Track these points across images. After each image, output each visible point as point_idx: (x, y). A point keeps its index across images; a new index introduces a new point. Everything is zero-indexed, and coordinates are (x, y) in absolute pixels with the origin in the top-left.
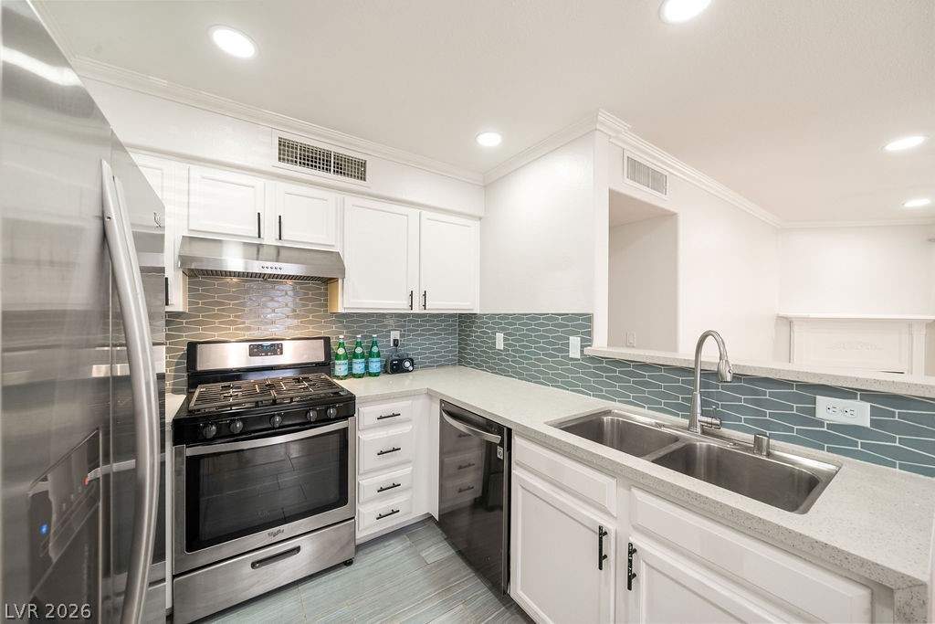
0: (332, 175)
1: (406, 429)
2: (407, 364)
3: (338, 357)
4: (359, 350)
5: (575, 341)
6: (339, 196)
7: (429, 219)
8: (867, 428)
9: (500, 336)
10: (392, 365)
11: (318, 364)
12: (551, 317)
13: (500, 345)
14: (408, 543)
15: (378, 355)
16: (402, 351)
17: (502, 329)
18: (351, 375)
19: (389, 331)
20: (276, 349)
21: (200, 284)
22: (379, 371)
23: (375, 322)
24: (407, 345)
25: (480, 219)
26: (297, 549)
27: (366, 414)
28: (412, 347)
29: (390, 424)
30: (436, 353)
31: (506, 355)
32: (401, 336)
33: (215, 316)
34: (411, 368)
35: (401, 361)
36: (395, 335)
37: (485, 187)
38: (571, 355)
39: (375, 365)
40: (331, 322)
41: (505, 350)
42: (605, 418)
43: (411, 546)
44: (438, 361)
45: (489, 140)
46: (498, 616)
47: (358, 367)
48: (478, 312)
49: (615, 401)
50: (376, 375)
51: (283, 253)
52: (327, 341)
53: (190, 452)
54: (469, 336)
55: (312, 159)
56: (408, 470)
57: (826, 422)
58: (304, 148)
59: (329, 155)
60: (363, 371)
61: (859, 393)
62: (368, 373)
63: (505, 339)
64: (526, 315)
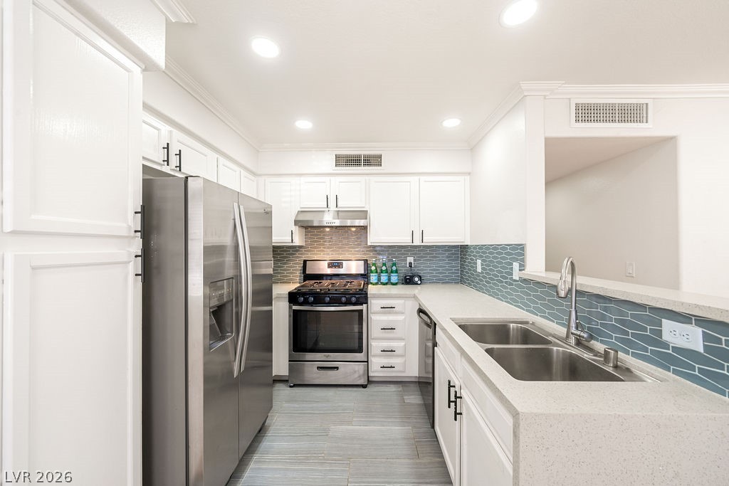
0: (362, 168)
1: (401, 318)
2: (416, 279)
3: (372, 272)
4: (384, 268)
5: (516, 265)
6: (367, 178)
7: (425, 181)
8: (700, 353)
9: (479, 262)
10: (406, 279)
11: (362, 275)
12: (504, 247)
13: (479, 270)
14: (401, 389)
15: (396, 272)
16: (416, 270)
17: (481, 257)
18: (379, 282)
19: (406, 257)
20: (339, 265)
21: (310, 232)
22: (397, 281)
23: (396, 251)
24: (419, 267)
25: (469, 174)
26: (337, 368)
27: (374, 304)
28: (424, 268)
29: (390, 313)
30: (441, 273)
31: (483, 277)
32: (415, 260)
33: (315, 248)
34: (419, 282)
35: (412, 277)
36: (410, 259)
37: (472, 149)
38: (514, 278)
39: (394, 278)
40: (370, 251)
41: (482, 273)
42: (511, 325)
43: (400, 391)
44: (443, 280)
45: (451, 123)
46: (429, 441)
47: (384, 278)
48: (469, 244)
49: (537, 315)
50: (396, 284)
51: (340, 214)
52: (366, 261)
53: (295, 307)
54: (465, 262)
55: (353, 161)
56: (402, 344)
57: (671, 345)
58: (347, 156)
59: (360, 156)
60: (387, 281)
61: (693, 318)
62: (389, 283)
63: (482, 265)
64: (492, 245)
